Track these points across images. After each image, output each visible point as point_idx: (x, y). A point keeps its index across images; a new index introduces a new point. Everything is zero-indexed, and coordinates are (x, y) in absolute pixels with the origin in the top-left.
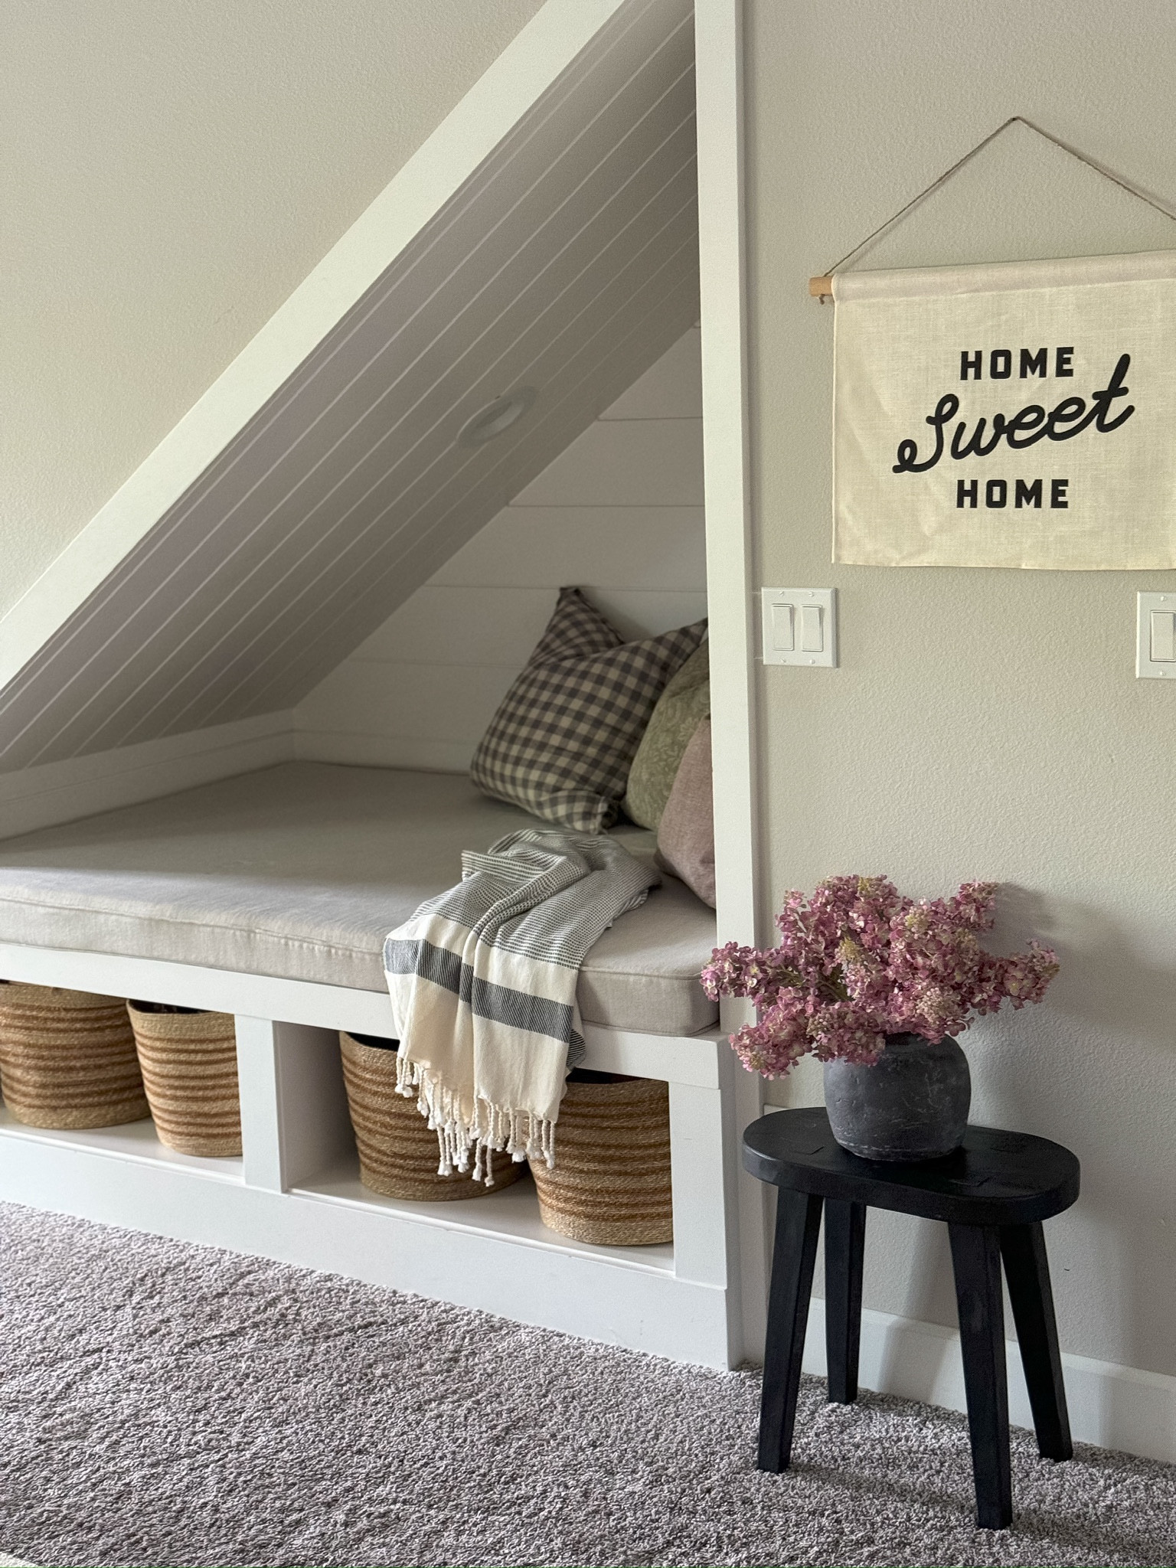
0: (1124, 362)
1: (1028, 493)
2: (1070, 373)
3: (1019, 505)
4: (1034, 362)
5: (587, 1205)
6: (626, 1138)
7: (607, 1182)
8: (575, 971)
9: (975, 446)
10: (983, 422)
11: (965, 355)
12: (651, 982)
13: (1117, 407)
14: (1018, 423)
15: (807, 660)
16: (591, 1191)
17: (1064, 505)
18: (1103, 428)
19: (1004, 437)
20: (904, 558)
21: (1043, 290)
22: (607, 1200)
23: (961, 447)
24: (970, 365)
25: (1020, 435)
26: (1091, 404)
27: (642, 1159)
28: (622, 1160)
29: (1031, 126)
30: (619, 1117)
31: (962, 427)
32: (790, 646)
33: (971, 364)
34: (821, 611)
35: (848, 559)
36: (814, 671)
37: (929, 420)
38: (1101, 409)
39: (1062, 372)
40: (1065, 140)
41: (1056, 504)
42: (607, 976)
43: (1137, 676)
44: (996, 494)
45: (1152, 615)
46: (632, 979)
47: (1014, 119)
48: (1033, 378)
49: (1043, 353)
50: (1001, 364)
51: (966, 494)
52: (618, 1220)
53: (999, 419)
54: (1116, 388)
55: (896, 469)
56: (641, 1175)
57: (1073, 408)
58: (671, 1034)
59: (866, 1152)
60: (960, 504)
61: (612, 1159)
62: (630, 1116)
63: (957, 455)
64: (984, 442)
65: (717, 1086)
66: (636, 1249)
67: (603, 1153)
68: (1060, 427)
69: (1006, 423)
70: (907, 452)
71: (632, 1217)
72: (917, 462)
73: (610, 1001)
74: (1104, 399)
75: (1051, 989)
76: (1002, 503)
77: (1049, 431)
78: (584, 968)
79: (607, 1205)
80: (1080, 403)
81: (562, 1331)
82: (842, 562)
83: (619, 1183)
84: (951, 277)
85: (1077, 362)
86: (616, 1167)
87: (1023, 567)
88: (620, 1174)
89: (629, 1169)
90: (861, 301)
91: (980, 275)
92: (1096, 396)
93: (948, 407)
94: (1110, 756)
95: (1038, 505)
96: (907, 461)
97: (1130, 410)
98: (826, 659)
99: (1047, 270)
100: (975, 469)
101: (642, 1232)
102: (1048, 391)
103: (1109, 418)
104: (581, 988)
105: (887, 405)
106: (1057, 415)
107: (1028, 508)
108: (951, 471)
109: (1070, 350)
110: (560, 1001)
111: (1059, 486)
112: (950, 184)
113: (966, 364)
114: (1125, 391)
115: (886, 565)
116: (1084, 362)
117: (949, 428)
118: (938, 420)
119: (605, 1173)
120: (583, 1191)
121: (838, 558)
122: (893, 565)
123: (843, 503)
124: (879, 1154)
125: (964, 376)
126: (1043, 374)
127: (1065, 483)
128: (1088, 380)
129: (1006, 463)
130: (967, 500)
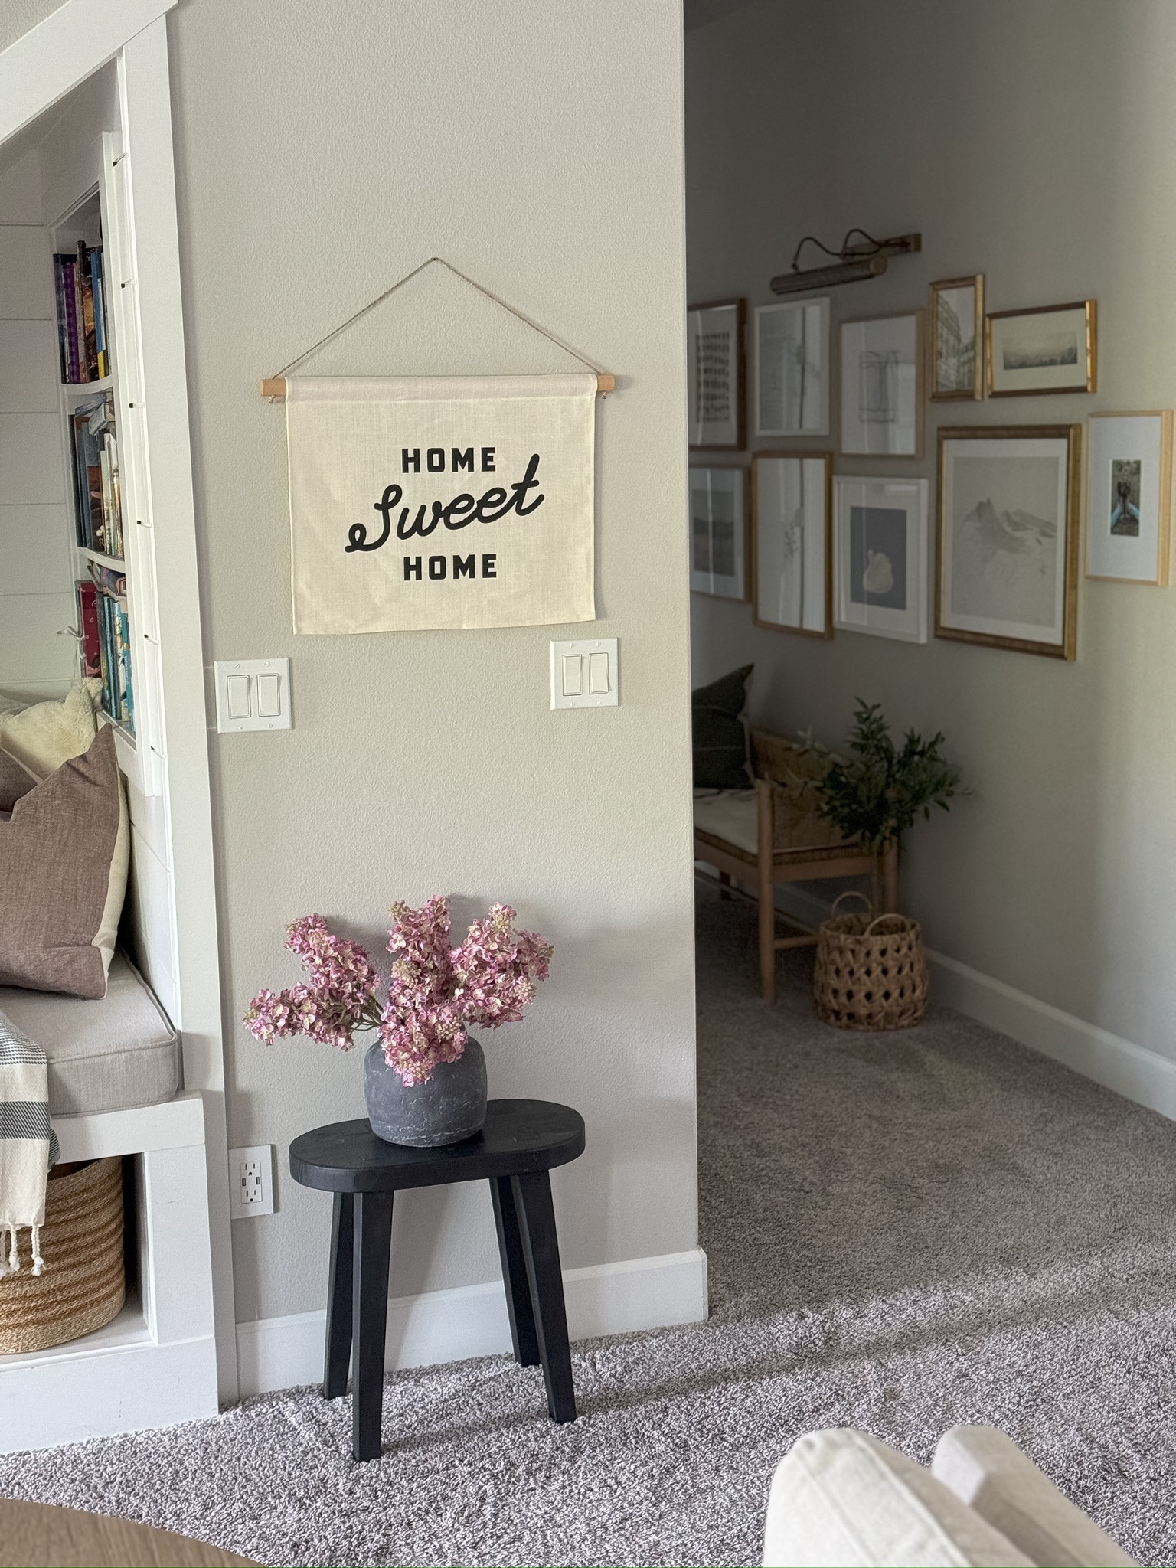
0: (535, 460)
1: (464, 566)
2: (492, 468)
3: (456, 576)
4: (463, 459)
5: (37, 1311)
6: (80, 1227)
7: (59, 1280)
8: (44, 1066)
9: (417, 527)
10: (423, 508)
11: (405, 452)
12: (132, 1056)
13: (530, 496)
14: (452, 509)
15: (264, 725)
16: (43, 1295)
17: (494, 575)
18: (521, 512)
19: (441, 520)
20: (358, 627)
21: (468, 401)
22: (59, 1298)
23: (406, 529)
24: (409, 460)
25: (455, 518)
26: (511, 493)
27: (93, 1245)
28: (75, 1251)
29: (449, 267)
30: (75, 1207)
31: (406, 512)
32: (247, 714)
33: (411, 460)
34: (279, 678)
35: (308, 629)
36: (272, 734)
37: (377, 506)
38: (519, 497)
39: (486, 468)
40: (476, 280)
41: (486, 574)
42: (78, 1062)
43: (553, 707)
44: (437, 568)
45: (564, 659)
46: (109, 1058)
47: (435, 259)
48: (463, 471)
49: (470, 451)
50: (436, 461)
51: (411, 568)
52: (70, 1315)
53: (437, 506)
54: (529, 481)
55: (348, 549)
56: (92, 1260)
57: (497, 497)
58: (152, 1103)
59: (437, 1139)
60: (407, 577)
61: (66, 1253)
62: (85, 1203)
63: (402, 535)
64: (425, 525)
65: (204, 1141)
66: (86, 1338)
67: (57, 1250)
68: (487, 512)
69: (443, 509)
70: (358, 534)
71: (82, 1308)
72: (366, 542)
73: (81, 1090)
74: (521, 489)
75: (552, 967)
76: (442, 575)
77: (478, 514)
78: (52, 1061)
79: (59, 1303)
80: (502, 492)
82: (303, 633)
83: (72, 1276)
84: (398, 386)
85: (498, 460)
86: (69, 1260)
87: (464, 627)
88: (73, 1266)
89: (82, 1258)
90: (311, 403)
91: (422, 386)
92: (514, 486)
93: (393, 495)
94: (532, 775)
95: (472, 575)
96: (357, 541)
97: (541, 498)
98: (284, 722)
99: (476, 385)
100: (419, 547)
101: (91, 1320)
102: (477, 483)
103: (527, 503)
104: (53, 1081)
105: (336, 494)
106: (484, 502)
107: (464, 578)
108: (396, 549)
109: (492, 450)
110: (36, 1099)
111: (488, 560)
112: (380, 307)
113: (406, 460)
114: (536, 483)
115: (344, 633)
116: (504, 460)
117: (395, 513)
118: (385, 506)
119: (58, 1270)
120: (33, 1297)
121: (299, 629)
122: (350, 632)
123: (302, 581)
124: (450, 1138)
125: (406, 470)
126: (471, 469)
127: (493, 557)
128: (508, 474)
129: (445, 542)
130: (413, 574)
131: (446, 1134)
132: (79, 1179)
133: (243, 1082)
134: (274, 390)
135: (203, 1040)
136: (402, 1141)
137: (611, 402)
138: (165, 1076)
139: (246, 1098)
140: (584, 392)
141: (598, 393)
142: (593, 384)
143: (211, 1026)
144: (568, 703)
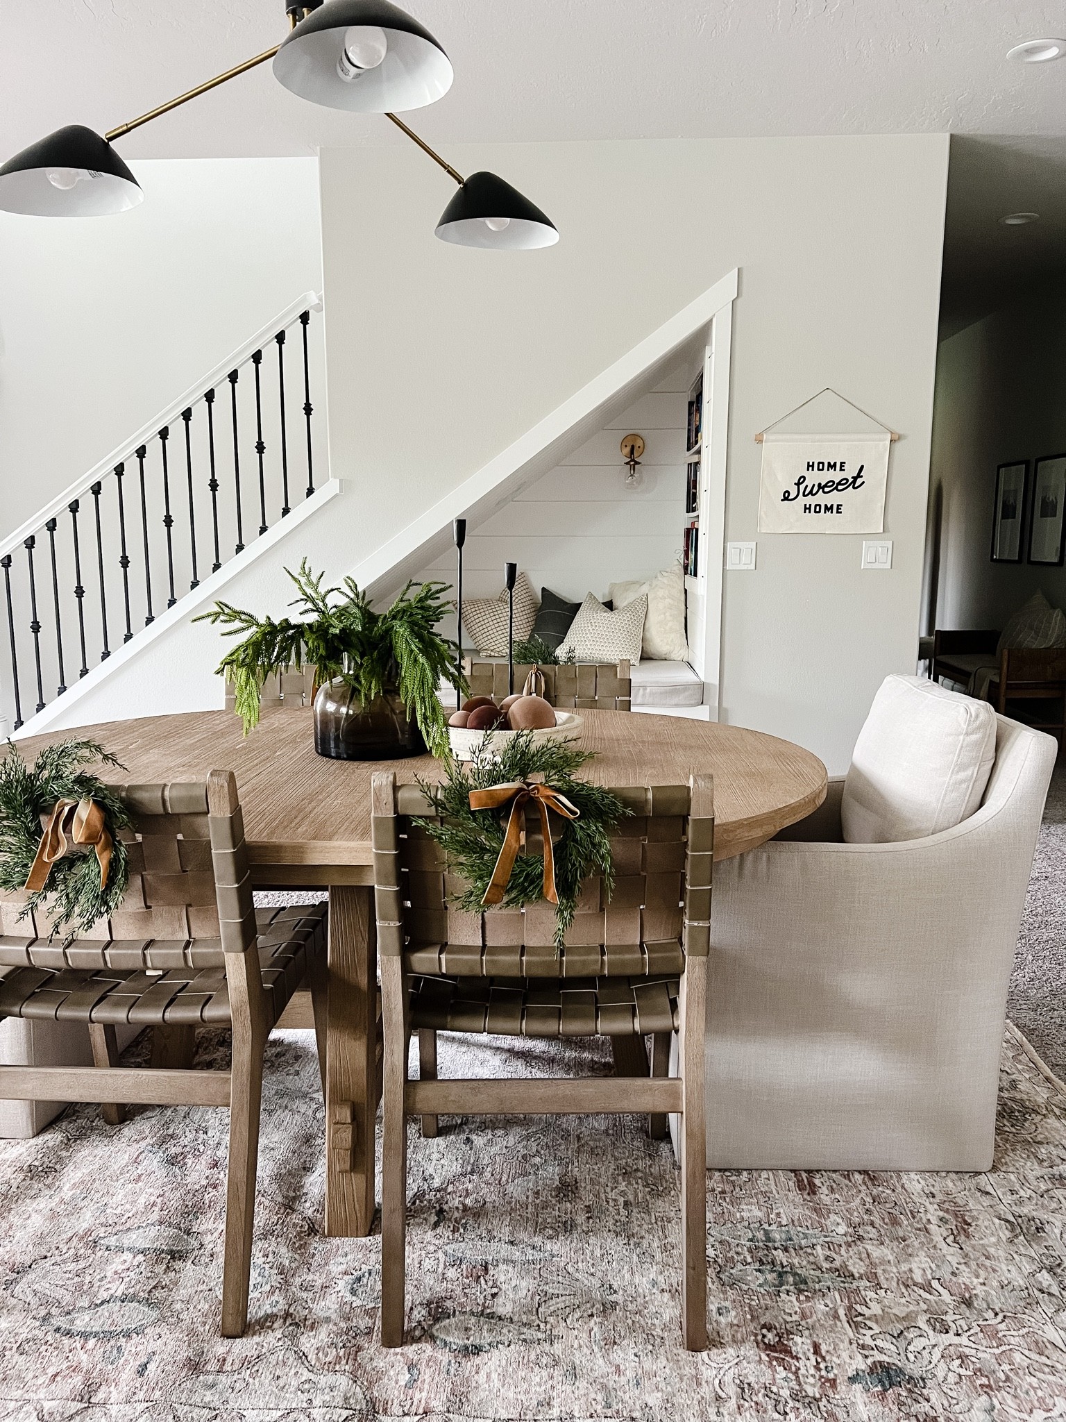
0: (862, 467)
1: (829, 509)
2: (844, 470)
3: (825, 512)
4: (832, 466)
9: (811, 492)
10: (814, 485)
11: (809, 463)
12: (683, 686)
13: (859, 481)
14: (826, 486)
15: (745, 567)
17: (841, 512)
18: (854, 488)
19: (821, 490)
20: (783, 530)
21: (836, 443)
23: (806, 493)
24: (810, 466)
25: (826, 490)
26: (851, 480)
29: (833, 391)
31: (807, 486)
32: (738, 562)
34: (752, 550)
35: (764, 531)
36: (747, 571)
37: (795, 484)
38: (854, 482)
39: (841, 470)
40: (844, 396)
41: (838, 512)
43: (862, 568)
44: (818, 509)
45: (869, 548)
47: (827, 389)
48: (832, 471)
49: (835, 463)
50: (821, 467)
51: (807, 508)
53: (820, 484)
54: (859, 476)
55: (782, 500)
57: (845, 481)
58: (692, 705)
60: (805, 512)
63: (804, 495)
64: (814, 492)
68: (840, 487)
69: (822, 486)
70: (787, 495)
72: (790, 498)
74: (855, 479)
76: (819, 512)
77: (836, 488)
80: (847, 480)
82: (762, 532)
84: (808, 437)
85: (846, 467)
87: (827, 533)
90: (773, 443)
91: (818, 437)
92: (852, 478)
93: (802, 480)
95: (832, 512)
96: (786, 497)
97: (863, 483)
98: (752, 567)
99: (839, 437)
100: (811, 500)
102: (837, 476)
103: (857, 484)
105: (780, 478)
106: (839, 484)
107: (828, 513)
108: (802, 501)
109: (845, 463)
111: (839, 507)
112: (802, 408)
114: (862, 476)
115: (777, 533)
116: (849, 467)
117: (802, 487)
118: (798, 484)
121: (760, 531)
122: (780, 532)
123: (762, 510)
125: (808, 470)
126: (835, 470)
127: (841, 505)
128: (850, 473)
129: (822, 499)
130: (807, 511)
133: (725, 705)
134: (759, 440)
135: (715, 685)
137: (898, 446)
138: (698, 698)
139: (726, 710)
140: (885, 440)
141: (891, 441)
142: (889, 437)
143: (715, 681)
144: (869, 566)
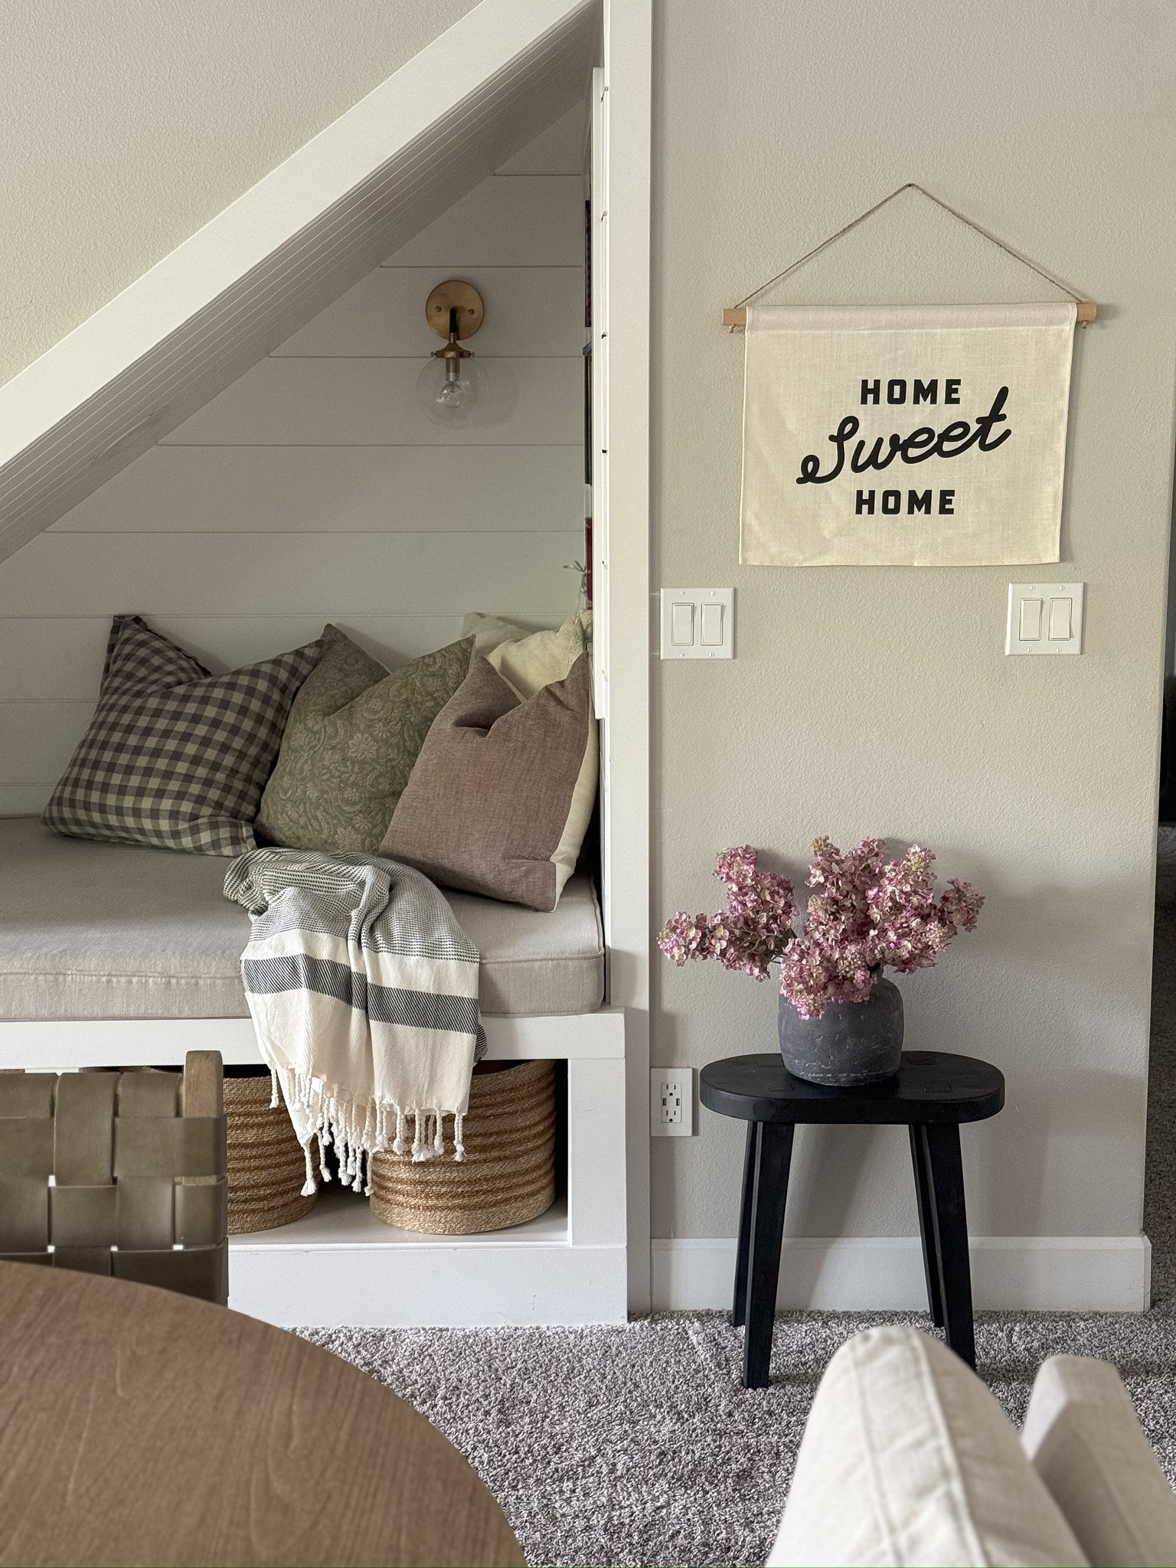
0: (1004, 393)
1: (920, 502)
2: (957, 401)
3: (911, 511)
4: (925, 391)
5: (464, 1197)
6: (507, 1123)
7: (485, 1170)
8: (476, 965)
9: (872, 460)
10: (880, 441)
11: (865, 383)
12: (559, 965)
13: (996, 430)
14: (911, 442)
15: (706, 654)
16: (470, 1182)
17: (951, 511)
18: (985, 447)
19: (899, 454)
20: (806, 559)
21: (935, 331)
22: (485, 1187)
23: (861, 461)
24: (869, 391)
25: (913, 452)
26: (974, 427)
27: (519, 1142)
28: (502, 1145)
29: (925, 193)
30: (503, 1103)
31: (861, 444)
32: (689, 641)
33: (870, 391)
34: (723, 608)
35: (754, 559)
36: (713, 662)
37: (832, 438)
38: (983, 432)
39: (950, 400)
40: (952, 206)
41: (943, 510)
42: (508, 965)
43: (1007, 653)
44: (891, 501)
45: (1023, 602)
46: (537, 964)
47: (910, 185)
48: (925, 404)
49: (934, 383)
50: (897, 392)
51: (864, 502)
52: (494, 1205)
53: (895, 439)
54: (996, 415)
55: (800, 481)
56: (517, 1157)
57: (959, 431)
58: (576, 1012)
59: (843, 1079)
60: (859, 511)
61: (493, 1146)
62: (512, 1101)
63: (857, 468)
64: (881, 458)
65: (624, 1056)
66: (512, 1230)
67: (484, 1142)
68: (947, 446)
69: (901, 442)
70: (810, 466)
71: (507, 1200)
72: (818, 475)
73: (509, 990)
74: (986, 423)
75: (980, 919)
76: (896, 510)
77: (938, 449)
78: (484, 961)
79: (485, 1192)
80: (966, 426)
81: (444, 1327)
82: (748, 563)
83: (497, 1169)
84: (862, 315)
85: (963, 392)
86: (495, 1154)
87: (916, 564)
88: (499, 1159)
89: (508, 1153)
90: (770, 332)
91: (884, 316)
92: (979, 420)
93: (849, 427)
94: (981, 721)
95: (928, 511)
96: (810, 472)
97: (1008, 433)
98: (725, 651)
99: (944, 314)
100: (873, 481)
101: (514, 1213)
102: (938, 416)
103: (991, 438)
104: (484, 980)
105: (791, 425)
106: (946, 436)
107: (919, 514)
108: (849, 482)
109: (958, 382)
110: (466, 995)
111: (946, 495)
112: (849, 235)
113: (865, 391)
114: (1003, 417)
115: (790, 565)
116: (970, 392)
117: (850, 446)
118: (840, 438)
119: (485, 1161)
120: (460, 1183)
121: (745, 560)
122: (797, 565)
123: (750, 512)
124: (857, 1080)
125: (864, 401)
126: (934, 401)
127: (952, 493)
128: (973, 407)
129: (901, 476)
130: (865, 508)
131: (852, 1075)
132: (507, 1078)
133: (668, 1004)
134: (734, 320)
135: (631, 958)
136: (809, 1077)
137: (1093, 334)
138: (589, 986)
139: (671, 1019)
140: (1062, 321)
141: (1078, 323)
142: (1072, 313)
143: (639, 946)
144: (1025, 649)
